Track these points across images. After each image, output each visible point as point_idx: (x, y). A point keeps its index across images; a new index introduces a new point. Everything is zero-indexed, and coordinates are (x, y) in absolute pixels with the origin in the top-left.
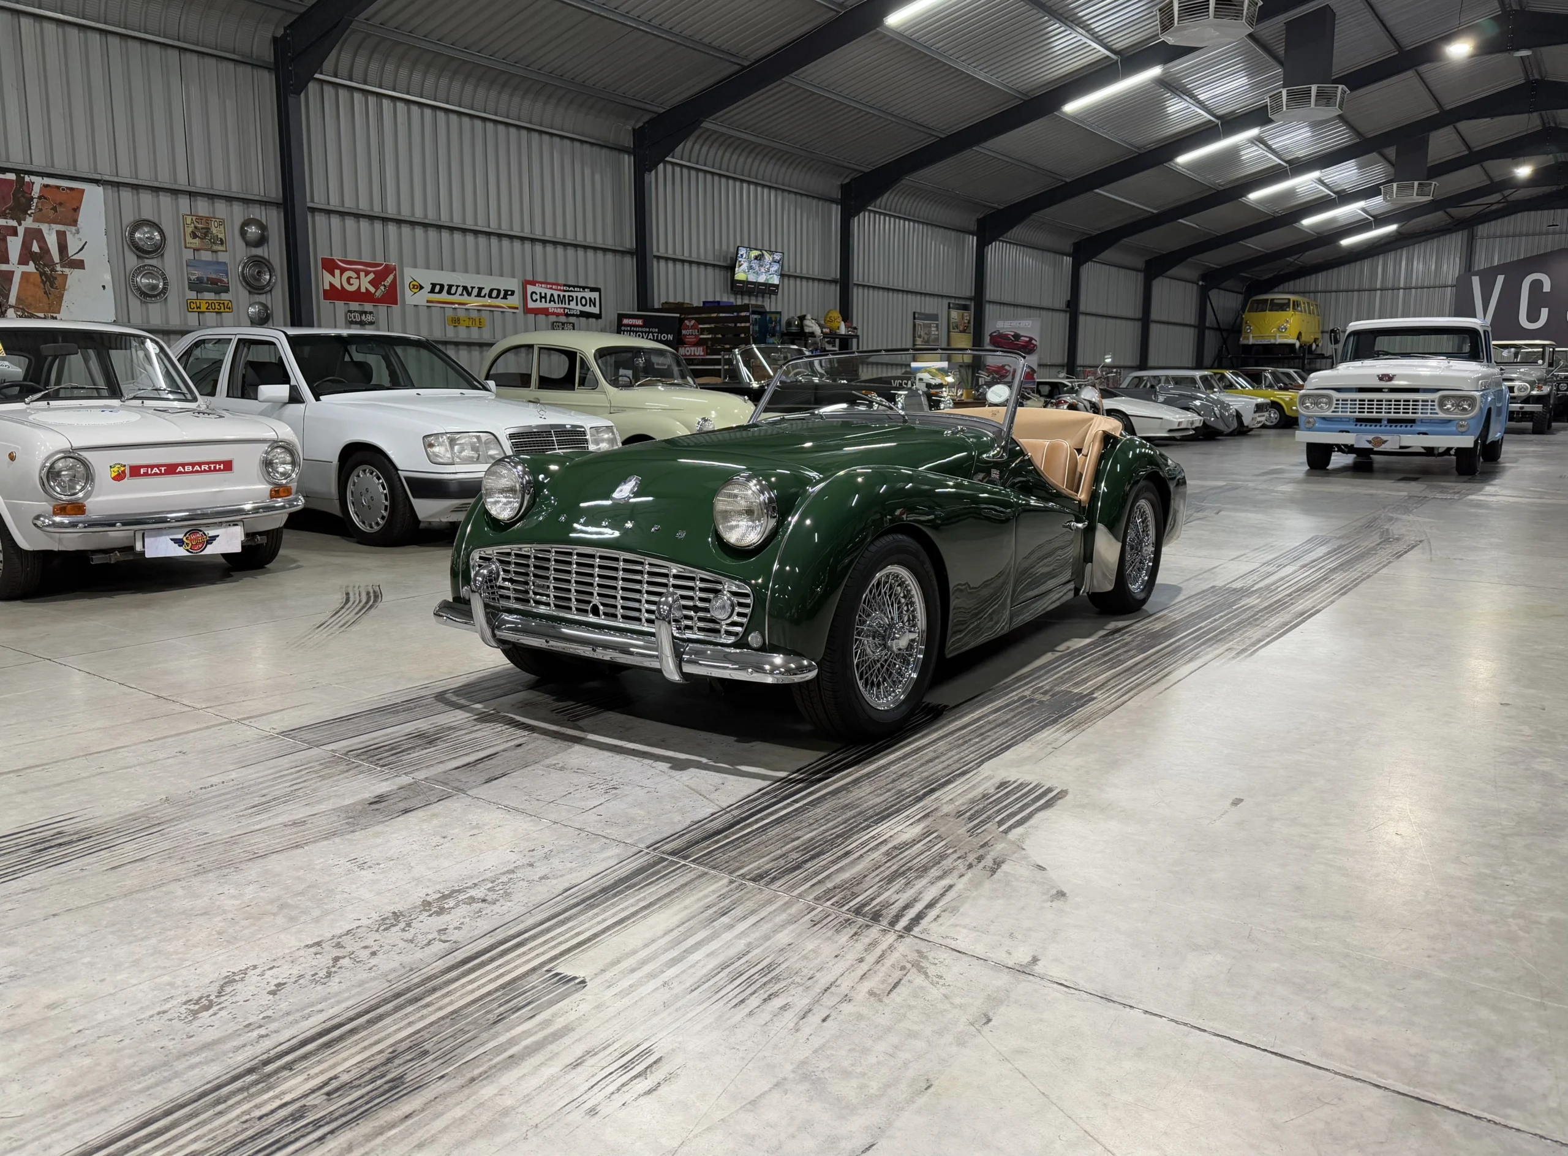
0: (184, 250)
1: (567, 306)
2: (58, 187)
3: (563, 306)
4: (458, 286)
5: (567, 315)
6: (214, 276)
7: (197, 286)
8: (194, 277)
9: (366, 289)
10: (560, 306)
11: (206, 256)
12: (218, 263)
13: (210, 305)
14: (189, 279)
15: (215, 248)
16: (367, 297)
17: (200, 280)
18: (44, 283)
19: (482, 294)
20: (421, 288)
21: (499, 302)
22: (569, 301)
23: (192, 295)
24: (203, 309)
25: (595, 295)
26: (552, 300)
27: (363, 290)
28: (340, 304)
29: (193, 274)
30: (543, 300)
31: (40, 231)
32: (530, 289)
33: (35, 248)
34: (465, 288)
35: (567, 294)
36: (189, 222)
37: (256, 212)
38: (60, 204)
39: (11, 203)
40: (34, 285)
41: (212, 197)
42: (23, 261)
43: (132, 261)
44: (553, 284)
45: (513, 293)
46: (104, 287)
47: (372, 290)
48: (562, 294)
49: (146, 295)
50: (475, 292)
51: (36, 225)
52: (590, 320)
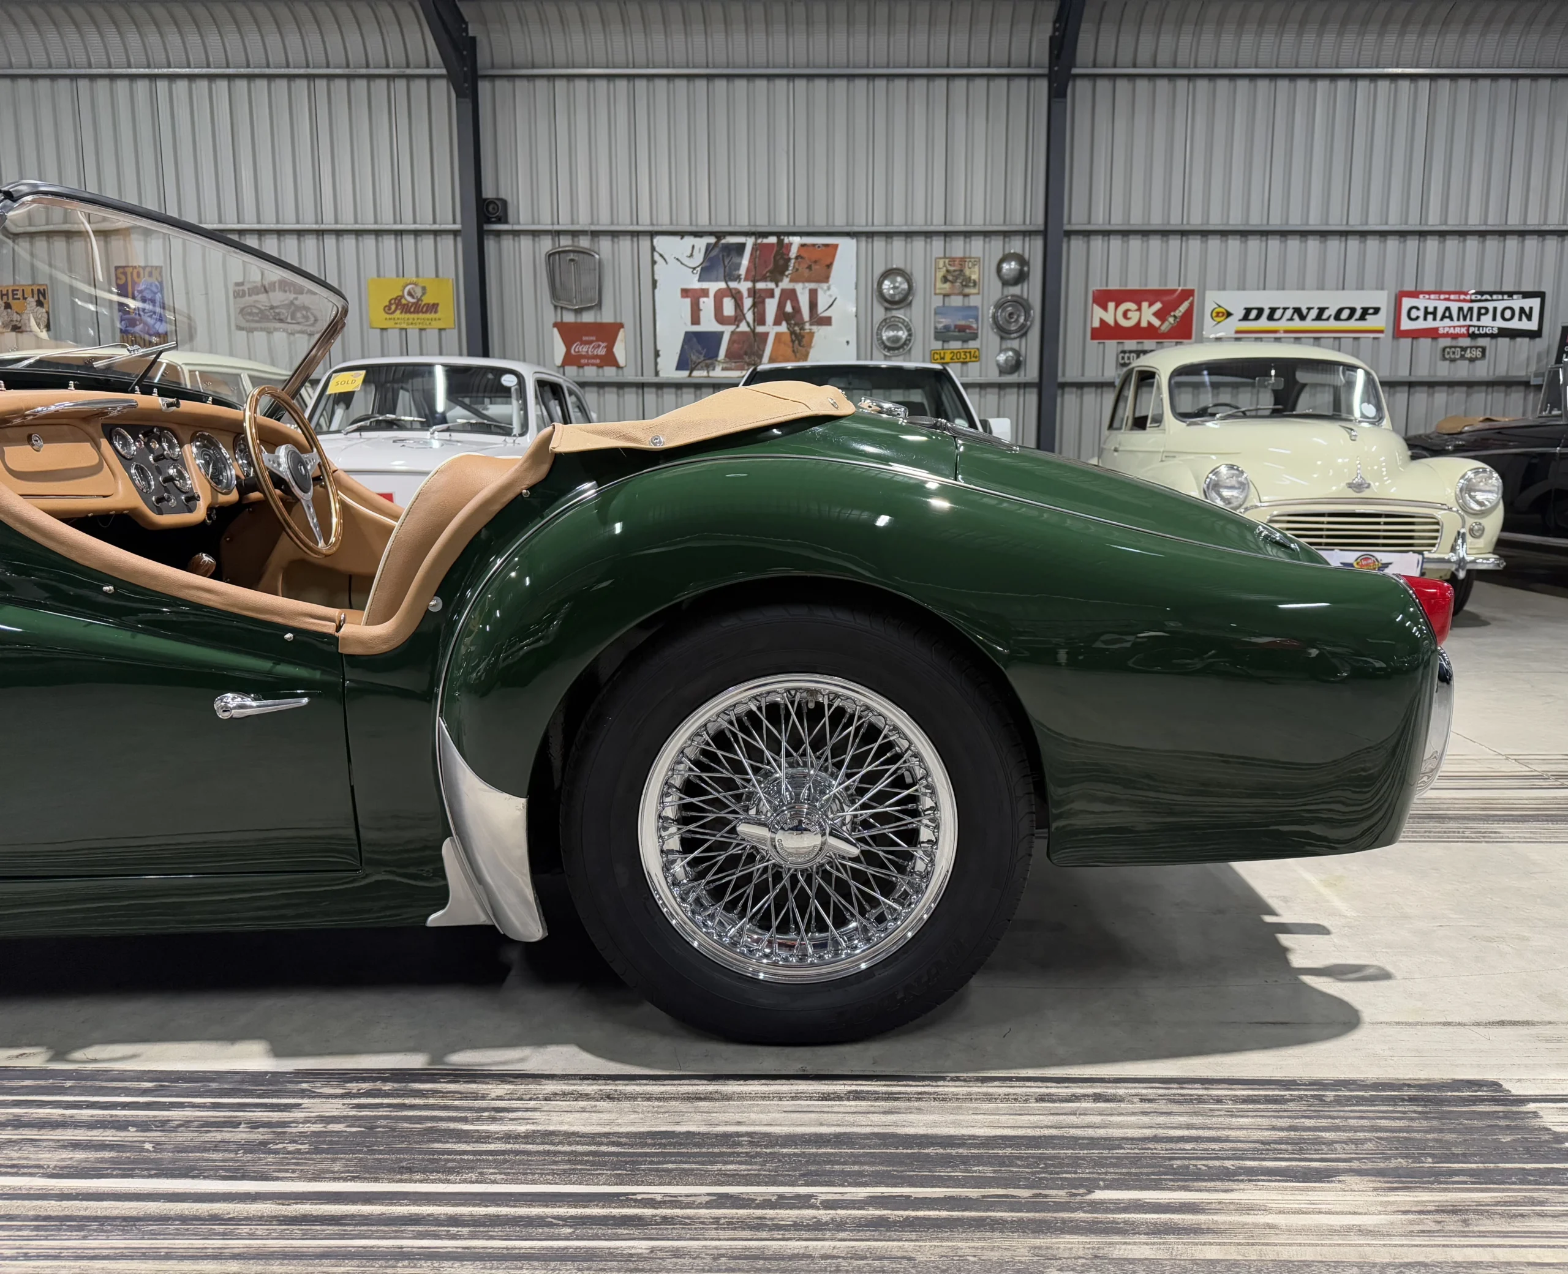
0: (934, 297)
1: (1475, 322)
2: (814, 245)
3: (1468, 322)
4: (1285, 309)
5: (1473, 336)
6: (963, 323)
7: (942, 335)
8: (940, 326)
9: (1149, 323)
10: (1462, 323)
11: (957, 301)
12: (970, 308)
13: (955, 353)
14: (936, 328)
15: (967, 291)
16: (1150, 332)
17: (947, 328)
18: (793, 342)
19: (1325, 316)
20: (1229, 314)
21: (1353, 324)
22: (1479, 315)
23: (938, 345)
24: (947, 359)
25: (1535, 303)
26: (1447, 314)
27: (1144, 324)
28: (1112, 345)
29: (940, 322)
30: (1430, 317)
31: (793, 291)
32: (1407, 303)
33: (789, 308)
34: (1297, 310)
35: (1476, 306)
36: (941, 265)
37: (1016, 245)
38: (815, 262)
39: (771, 267)
40: (785, 344)
41: (968, 234)
42: (777, 322)
43: (880, 313)
44: (1450, 293)
45: (1377, 311)
46: (848, 342)
47: (1156, 322)
48: (1466, 306)
49: (889, 349)
50: (1314, 313)
51: (791, 286)
52: (1519, 340)
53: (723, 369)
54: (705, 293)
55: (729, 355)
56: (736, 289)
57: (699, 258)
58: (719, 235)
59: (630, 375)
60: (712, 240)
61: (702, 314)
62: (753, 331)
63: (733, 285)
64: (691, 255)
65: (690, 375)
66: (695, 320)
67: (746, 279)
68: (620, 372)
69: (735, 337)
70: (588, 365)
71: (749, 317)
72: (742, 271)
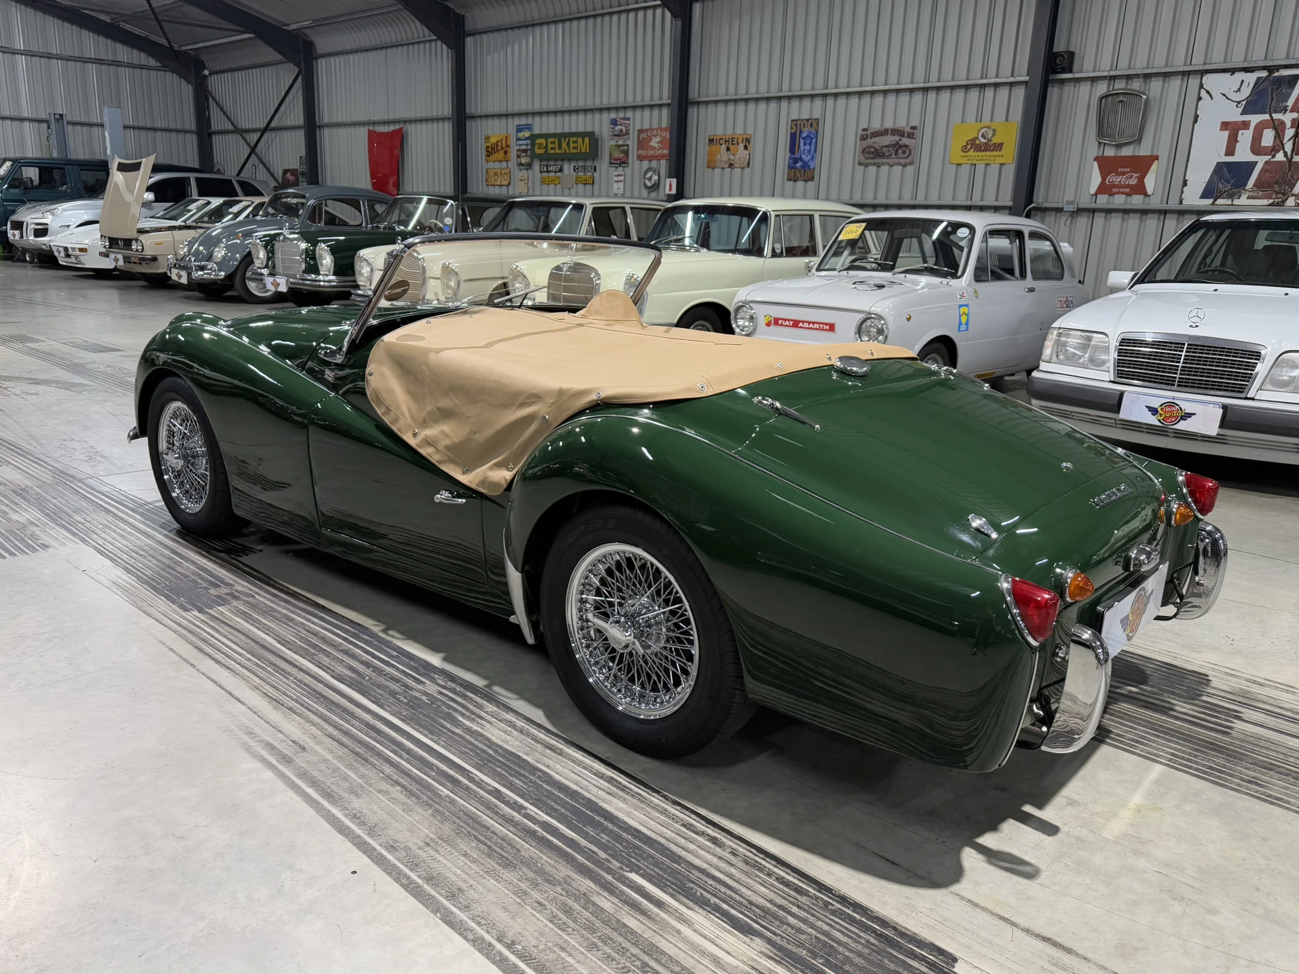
53: (1249, 198)
54: (1245, 125)
55: (1258, 185)
56: (1279, 120)
57: (1246, 92)
58: (1271, 69)
59: (1155, 202)
60: (1264, 74)
61: (1238, 145)
62: (1290, 161)
63: (1276, 116)
64: (1239, 90)
65: (1213, 204)
66: (1230, 151)
67: (1291, 111)
68: (1147, 199)
69: (1268, 167)
70: (1118, 193)
71: (1288, 147)
72: (1290, 103)
